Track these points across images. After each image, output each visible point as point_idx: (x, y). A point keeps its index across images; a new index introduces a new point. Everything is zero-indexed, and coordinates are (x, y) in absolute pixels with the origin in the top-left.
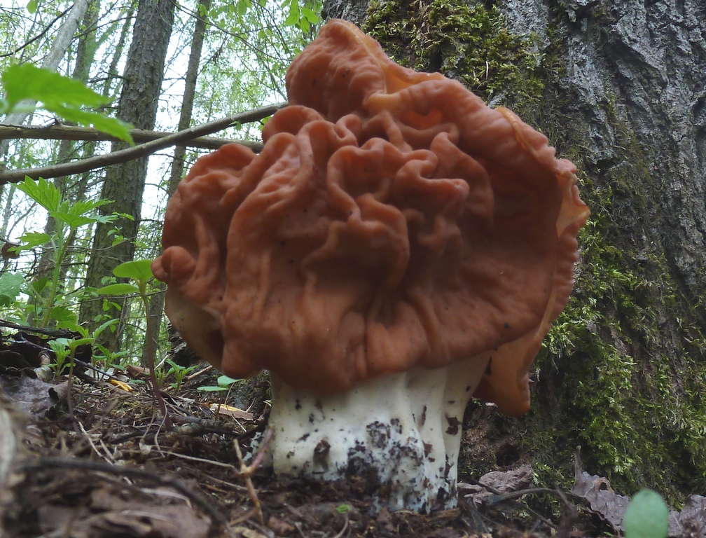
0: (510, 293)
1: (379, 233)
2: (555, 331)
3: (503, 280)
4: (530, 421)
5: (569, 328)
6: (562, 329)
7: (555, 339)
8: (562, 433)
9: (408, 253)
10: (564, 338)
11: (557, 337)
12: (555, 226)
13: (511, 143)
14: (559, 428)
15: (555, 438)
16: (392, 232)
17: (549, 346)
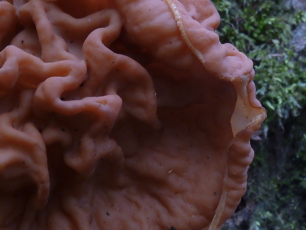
0: (178, 192)
1: (13, 164)
2: (284, 94)
3: (173, 179)
4: (258, 171)
5: (297, 89)
6: (290, 92)
7: (283, 101)
8: (285, 182)
9: (48, 185)
10: (292, 99)
11: (285, 99)
12: (230, 124)
13: (176, 44)
14: (283, 177)
15: (279, 185)
16: (29, 160)
17: (276, 108)
